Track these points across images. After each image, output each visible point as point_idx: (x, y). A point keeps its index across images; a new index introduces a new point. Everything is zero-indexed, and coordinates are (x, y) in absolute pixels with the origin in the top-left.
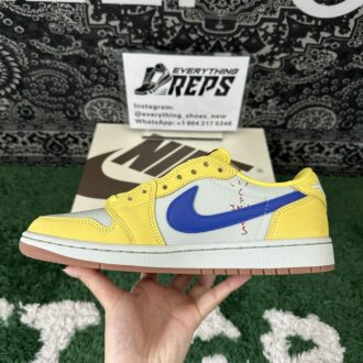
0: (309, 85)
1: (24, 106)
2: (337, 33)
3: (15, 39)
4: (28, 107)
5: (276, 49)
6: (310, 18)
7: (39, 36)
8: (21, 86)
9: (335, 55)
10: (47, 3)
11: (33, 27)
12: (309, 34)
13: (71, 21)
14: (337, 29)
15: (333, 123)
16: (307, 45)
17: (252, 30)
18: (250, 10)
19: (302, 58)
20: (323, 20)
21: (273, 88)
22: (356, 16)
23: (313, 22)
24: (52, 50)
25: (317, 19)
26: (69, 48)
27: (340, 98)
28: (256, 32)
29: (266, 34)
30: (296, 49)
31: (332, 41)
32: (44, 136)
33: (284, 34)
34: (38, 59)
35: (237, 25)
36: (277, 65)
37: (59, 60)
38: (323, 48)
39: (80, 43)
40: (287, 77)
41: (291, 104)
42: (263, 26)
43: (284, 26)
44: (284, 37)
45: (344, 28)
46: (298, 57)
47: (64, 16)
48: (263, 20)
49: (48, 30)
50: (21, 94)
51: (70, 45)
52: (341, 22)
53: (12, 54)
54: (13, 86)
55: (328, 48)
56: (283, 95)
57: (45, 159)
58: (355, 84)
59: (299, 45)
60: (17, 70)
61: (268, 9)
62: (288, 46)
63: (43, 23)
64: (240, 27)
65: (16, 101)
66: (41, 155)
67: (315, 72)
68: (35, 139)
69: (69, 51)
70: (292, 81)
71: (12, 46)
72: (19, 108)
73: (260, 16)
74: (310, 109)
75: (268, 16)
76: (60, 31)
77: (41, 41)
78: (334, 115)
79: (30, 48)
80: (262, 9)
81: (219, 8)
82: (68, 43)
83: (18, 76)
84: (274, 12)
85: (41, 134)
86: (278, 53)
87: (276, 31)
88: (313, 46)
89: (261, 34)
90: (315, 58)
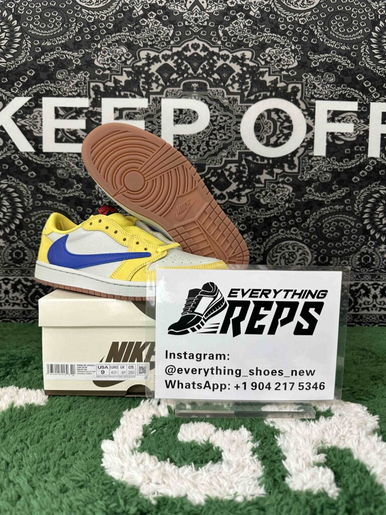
0: (276, 218)
1: (18, 248)
2: (287, 169)
3: (26, 183)
4: (22, 248)
5: (241, 186)
6: (263, 158)
7: (46, 180)
8: (19, 227)
9: (291, 189)
10: (59, 153)
11: (44, 172)
12: (265, 171)
13: (76, 167)
14: (286, 165)
15: (310, 258)
16: (265, 180)
17: (220, 171)
18: (216, 154)
19: (264, 193)
20: (273, 159)
21: (245, 223)
22: (298, 155)
23: (266, 162)
24: (55, 192)
25: (268, 159)
26: (70, 190)
27: (307, 229)
28: (222, 172)
29: (231, 174)
30: (257, 185)
31: (284, 176)
32: (29, 284)
33: (244, 172)
34: (41, 201)
35: (207, 167)
36: (244, 200)
37: (59, 202)
38: (278, 183)
39: (80, 186)
40: (255, 211)
41: (264, 238)
42: (228, 167)
43: (244, 166)
44: (245, 175)
45: (292, 165)
46: (260, 192)
47: (71, 163)
48: (227, 162)
49: (55, 175)
50: (18, 234)
51: (72, 188)
52: (287, 160)
53: (21, 196)
54: (13, 227)
55: (283, 182)
56: (255, 229)
57: (24, 313)
58: (316, 215)
59: (259, 181)
60: (21, 211)
61: (229, 153)
62: (250, 183)
63: (53, 169)
64: (210, 169)
65: (11, 242)
66: (21, 308)
67: (277, 205)
68: (19, 287)
69: (70, 193)
70: (261, 215)
71: (22, 189)
72: (13, 250)
73: (224, 159)
74: (283, 243)
75: (230, 159)
76: (66, 176)
77: (48, 185)
78: (307, 249)
79: (38, 190)
80: (224, 153)
81: (192, 154)
82: (70, 186)
83: (20, 216)
84: (234, 155)
85: (27, 280)
86: (243, 189)
87: (238, 171)
88: (270, 181)
89: (227, 173)
90: (275, 192)
